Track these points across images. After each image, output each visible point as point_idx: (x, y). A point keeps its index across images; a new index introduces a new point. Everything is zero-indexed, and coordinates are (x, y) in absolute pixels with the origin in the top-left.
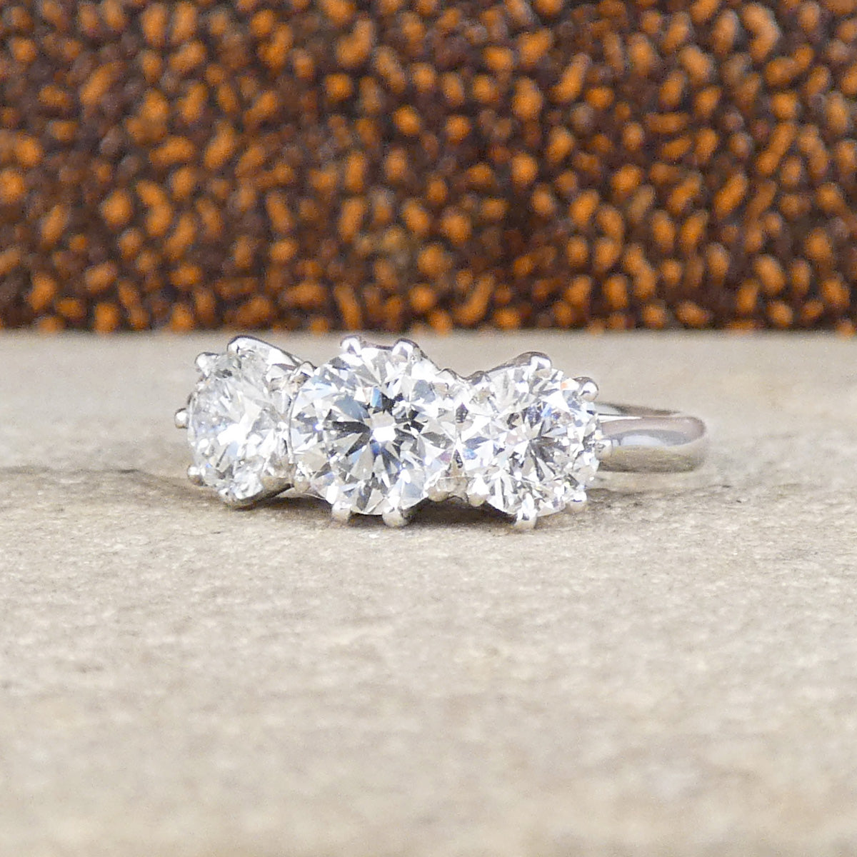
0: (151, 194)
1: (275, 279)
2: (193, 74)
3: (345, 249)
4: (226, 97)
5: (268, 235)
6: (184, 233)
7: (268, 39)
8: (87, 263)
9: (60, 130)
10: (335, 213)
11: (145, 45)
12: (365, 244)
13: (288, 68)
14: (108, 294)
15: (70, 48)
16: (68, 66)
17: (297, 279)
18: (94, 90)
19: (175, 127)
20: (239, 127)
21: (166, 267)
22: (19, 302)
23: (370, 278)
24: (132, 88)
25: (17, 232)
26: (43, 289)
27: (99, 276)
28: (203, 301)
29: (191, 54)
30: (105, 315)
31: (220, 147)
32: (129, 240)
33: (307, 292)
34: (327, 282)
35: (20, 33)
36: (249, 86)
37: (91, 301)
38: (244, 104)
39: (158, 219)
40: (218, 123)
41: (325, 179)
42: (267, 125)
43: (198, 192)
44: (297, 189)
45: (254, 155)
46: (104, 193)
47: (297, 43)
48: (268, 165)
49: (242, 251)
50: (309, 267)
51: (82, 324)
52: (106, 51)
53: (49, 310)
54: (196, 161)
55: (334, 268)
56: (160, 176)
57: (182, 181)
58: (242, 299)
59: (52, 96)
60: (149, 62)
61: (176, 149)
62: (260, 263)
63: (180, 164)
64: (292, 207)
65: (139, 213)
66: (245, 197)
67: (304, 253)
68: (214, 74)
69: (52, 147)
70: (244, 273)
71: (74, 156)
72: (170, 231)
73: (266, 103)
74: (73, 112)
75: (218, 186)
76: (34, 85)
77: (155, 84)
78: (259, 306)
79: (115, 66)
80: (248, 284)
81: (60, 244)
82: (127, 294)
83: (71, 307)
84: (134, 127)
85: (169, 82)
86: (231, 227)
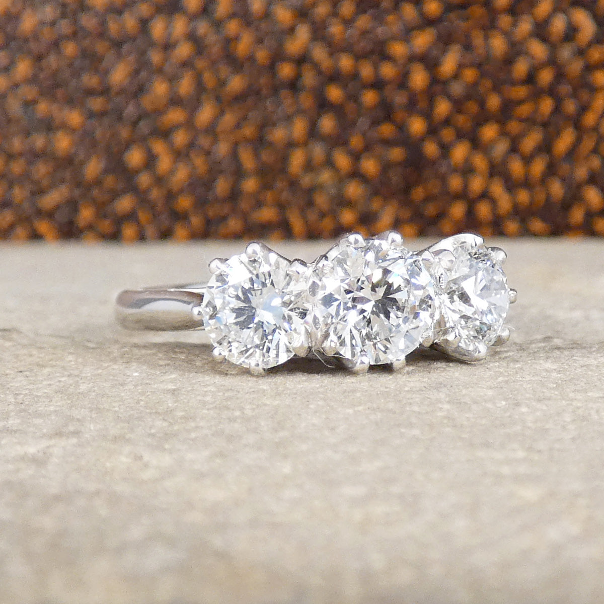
0: (159, 147)
1: (244, 205)
2: (186, 64)
3: (293, 184)
4: (208, 79)
5: (239, 173)
6: (181, 175)
7: (237, 38)
8: (115, 195)
9: (96, 104)
10: (284, 159)
11: (152, 44)
12: (306, 181)
13: (251, 59)
14: (131, 216)
15: (100, 47)
16: (100, 59)
17: (259, 204)
18: (119, 75)
19: (175, 101)
20: (218, 99)
21: (171, 196)
22: (71, 223)
23: (310, 203)
24: (143, 74)
25: (68, 175)
26: (86, 214)
27: (125, 204)
28: (196, 221)
29: (184, 50)
30: (129, 231)
31: (205, 114)
32: (144, 180)
33: (267, 214)
34: (281, 206)
35: (67, 38)
36: (224, 70)
37: (120, 220)
38: (222, 83)
39: (164, 163)
40: (204, 97)
41: (278, 134)
42: (239, 98)
43: (191, 145)
44: (259, 142)
45: (229, 119)
46: (128, 146)
47: (260, 41)
48: (238, 126)
49: (222, 186)
50: (269, 196)
51: (113, 237)
52: (125, 48)
53: (90, 227)
54: (189, 124)
55: (285, 195)
56: (165, 134)
57: (180, 138)
58: (224, 219)
59: (90, 80)
60: (155, 57)
61: (175, 116)
62: (234, 195)
63: (176, 127)
64: (256, 154)
65: (151, 161)
66: (223, 149)
67: (266, 186)
68: (200, 64)
69: (91, 115)
70: (224, 200)
71: (106, 121)
72: (172, 172)
73: (236, 83)
74: (105, 91)
75: (204, 141)
76: (77, 74)
77: (160, 71)
78: (234, 224)
79: (132, 58)
80: (226, 209)
81: (98, 182)
82: (143, 216)
83: (106, 225)
84: (147, 102)
85: (169, 69)
86: (215, 170)
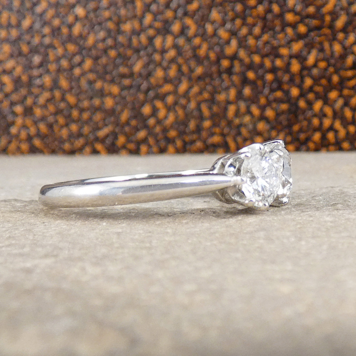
0: (159, 104)
1: (204, 134)
2: (173, 61)
3: (229, 123)
4: (185, 68)
5: (201, 118)
6: (171, 118)
7: (199, 47)
8: (137, 129)
9: (126, 82)
10: (226, 109)
11: (155, 51)
12: (237, 121)
13: (207, 57)
14: (144, 141)
15: (129, 52)
16: (129, 58)
17: (212, 134)
18: (138, 67)
19: (167, 80)
20: (190, 79)
21: (165, 130)
22: (113, 144)
23: (239, 133)
24: (151, 66)
25: (112, 119)
26: (121, 140)
27: (142, 134)
28: (179, 143)
29: (172, 53)
30: (144, 148)
31: (183, 87)
32: (152, 121)
33: (216, 139)
34: (223, 135)
35: (111, 47)
36: (193, 64)
37: (139, 143)
38: (191, 71)
39: (162, 113)
40: (183, 78)
41: (222, 97)
42: (200, 78)
43: (176, 103)
44: (212, 101)
45: (195, 89)
46: (143, 105)
47: (210, 48)
48: (200, 93)
49: (192, 125)
50: (217, 130)
51: (136, 152)
52: (142, 53)
53: (124, 147)
54: (175, 92)
55: (226, 130)
56: (162, 97)
57: (170, 99)
58: (193, 142)
59: (123, 70)
60: (157, 57)
61: (168, 88)
62: (199, 129)
63: (168, 93)
64: (210, 108)
65: (155, 111)
66: (192, 105)
67: (215, 125)
68: (180, 60)
69: (123, 88)
70: (193, 132)
71: (132, 91)
72: (166, 117)
73: (199, 70)
74: (131, 75)
75: (183, 101)
76: (116, 66)
77: (160, 64)
78: (199, 144)
79: (145, 58)
80: (195, 136)
81: (127, 123)
82: (151, 141)
83: (132, 146)
84: (152, 80)
85: (165, 64)
86: (188, 116)
